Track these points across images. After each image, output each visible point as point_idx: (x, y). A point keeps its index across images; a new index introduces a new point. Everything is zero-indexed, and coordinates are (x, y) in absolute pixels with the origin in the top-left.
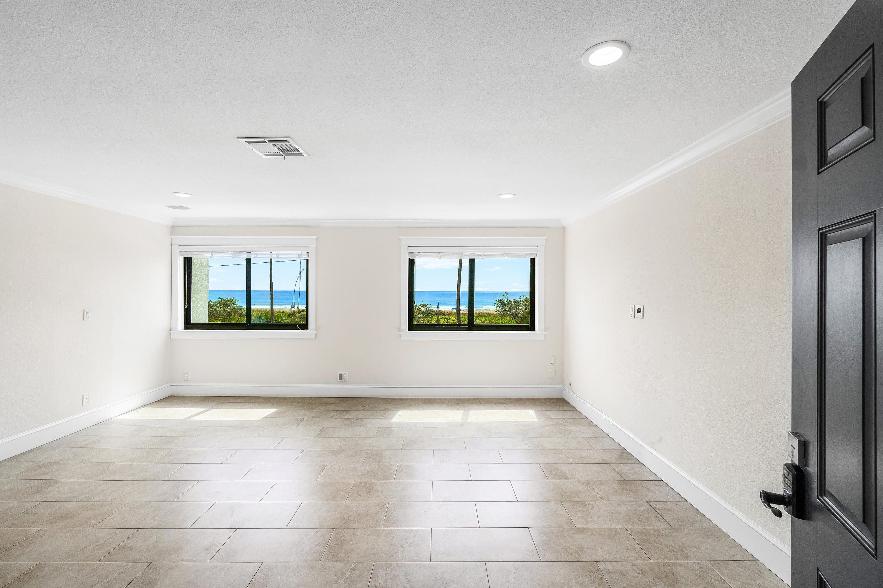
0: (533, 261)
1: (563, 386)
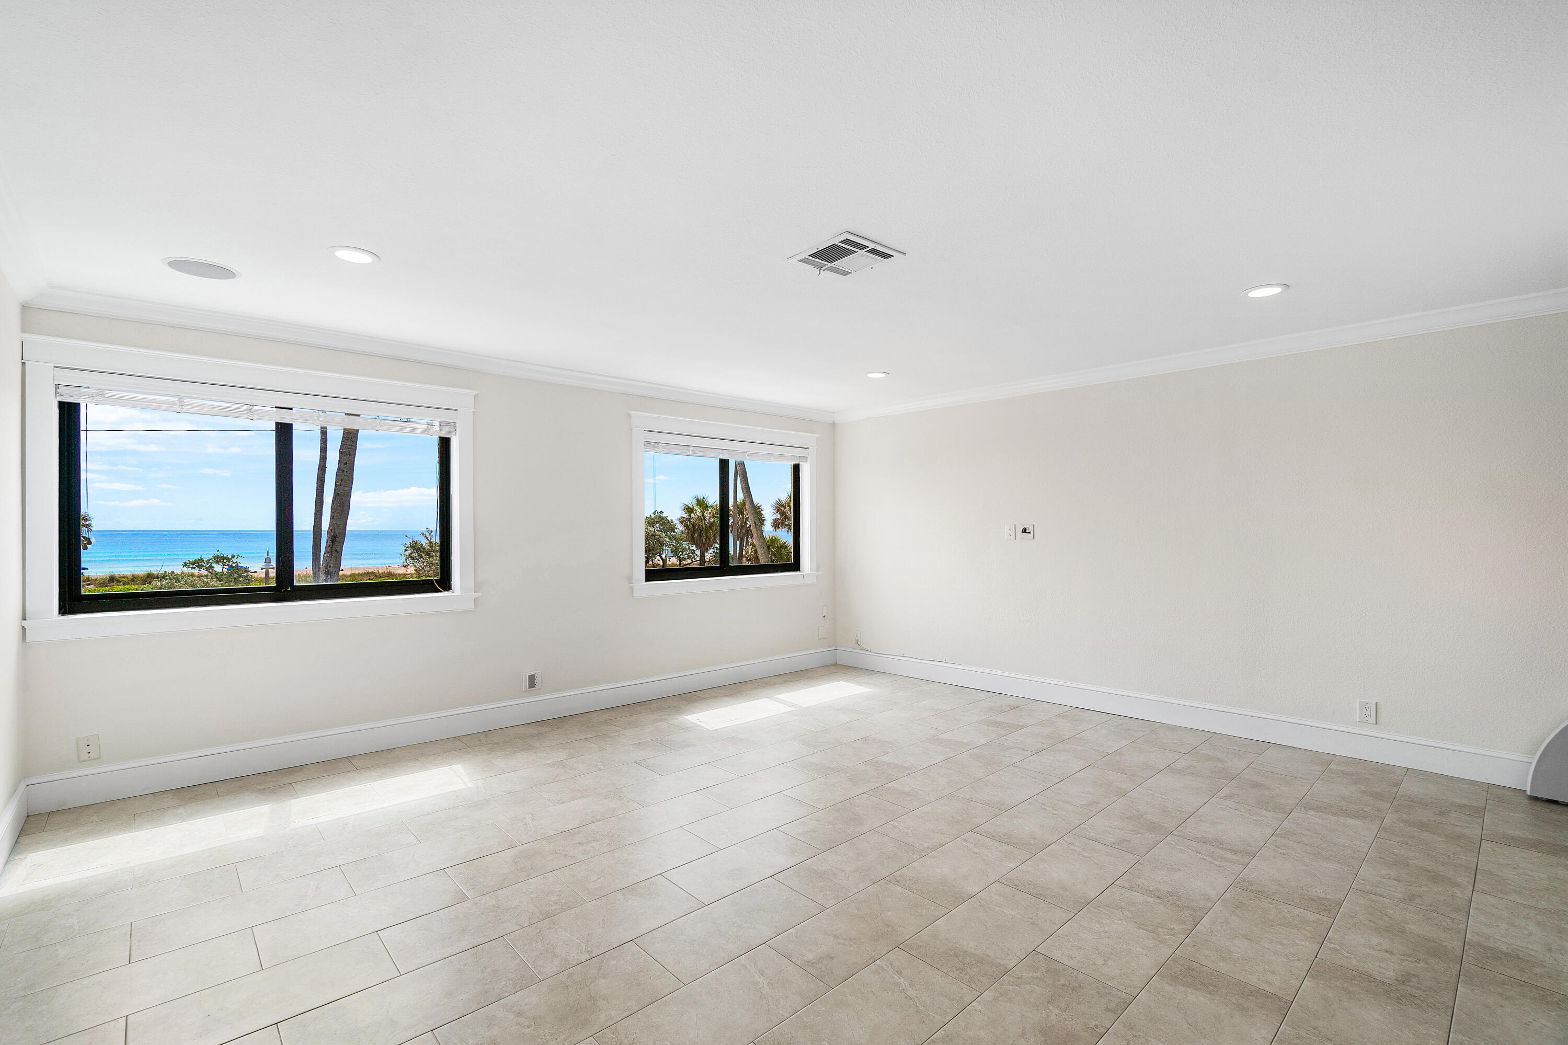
0: (796, 469)
1: (836, 647)
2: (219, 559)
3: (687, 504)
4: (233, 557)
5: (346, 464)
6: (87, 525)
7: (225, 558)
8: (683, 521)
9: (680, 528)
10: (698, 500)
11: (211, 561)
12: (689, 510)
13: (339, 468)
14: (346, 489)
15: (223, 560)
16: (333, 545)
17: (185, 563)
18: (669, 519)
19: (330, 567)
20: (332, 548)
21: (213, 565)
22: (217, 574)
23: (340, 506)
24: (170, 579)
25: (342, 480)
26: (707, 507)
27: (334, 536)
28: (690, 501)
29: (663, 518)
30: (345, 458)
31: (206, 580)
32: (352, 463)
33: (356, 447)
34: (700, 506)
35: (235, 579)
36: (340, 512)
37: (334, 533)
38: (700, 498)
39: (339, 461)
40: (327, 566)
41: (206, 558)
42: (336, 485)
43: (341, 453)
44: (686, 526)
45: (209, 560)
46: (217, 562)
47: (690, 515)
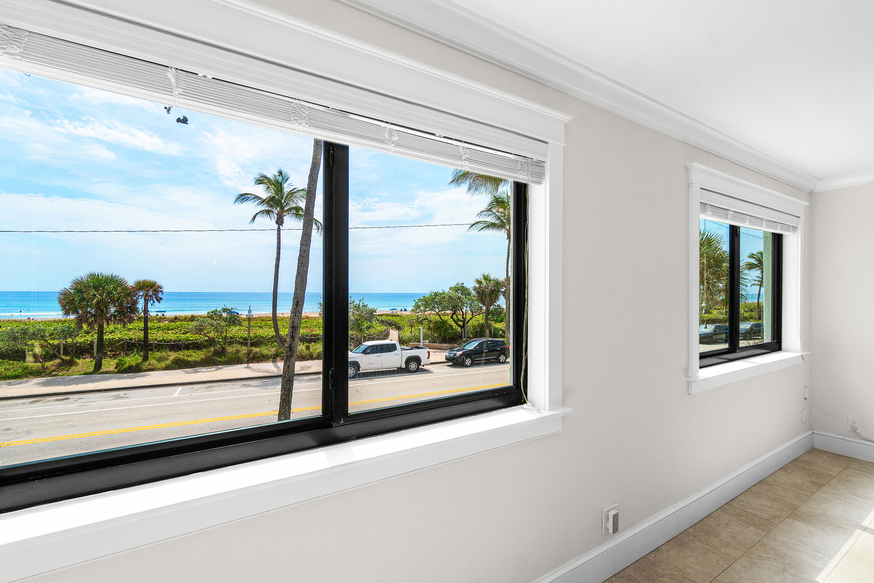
1: (812, 430)
2: (224, 310)
3: (478, 278)
4: (232, 309)
5: (304, 251)
6: (161, 291)
7: (228, 310)
8: (475, 289)
9: (474, 293)
10: (484, 276)
11: (221, 311)
12: (479, 282)
13: (300, 255)
14: (305, 269)
15: (227, 310)
16: (296, 308)
17: (208, 312)
18: (467, 288)
19: (295, 323)
20: (296, 310)
21: (222, 313)
22: (224, 318)
23: (301, 281)
24: (201, 321)
25: (302, 263)
26: (490, 280)
27: (297, 301)
28: (480, 277)
29: (464, 287)
30: (304, 247)
31: (218, 322)
32: (308, 251)
33: (311, 240)
34: (486, 280)
35: (233, 321)
36: (301, 285)
37: (297, 299)
38: (486, 274)
39: (300, 250)
40: (293, 322)
41: (218, 310)
42: (298, 267)
43: (301, 244)
44: (478, 292)
45: (220, 311)
46: (224, 312)
47: (480, 286)
